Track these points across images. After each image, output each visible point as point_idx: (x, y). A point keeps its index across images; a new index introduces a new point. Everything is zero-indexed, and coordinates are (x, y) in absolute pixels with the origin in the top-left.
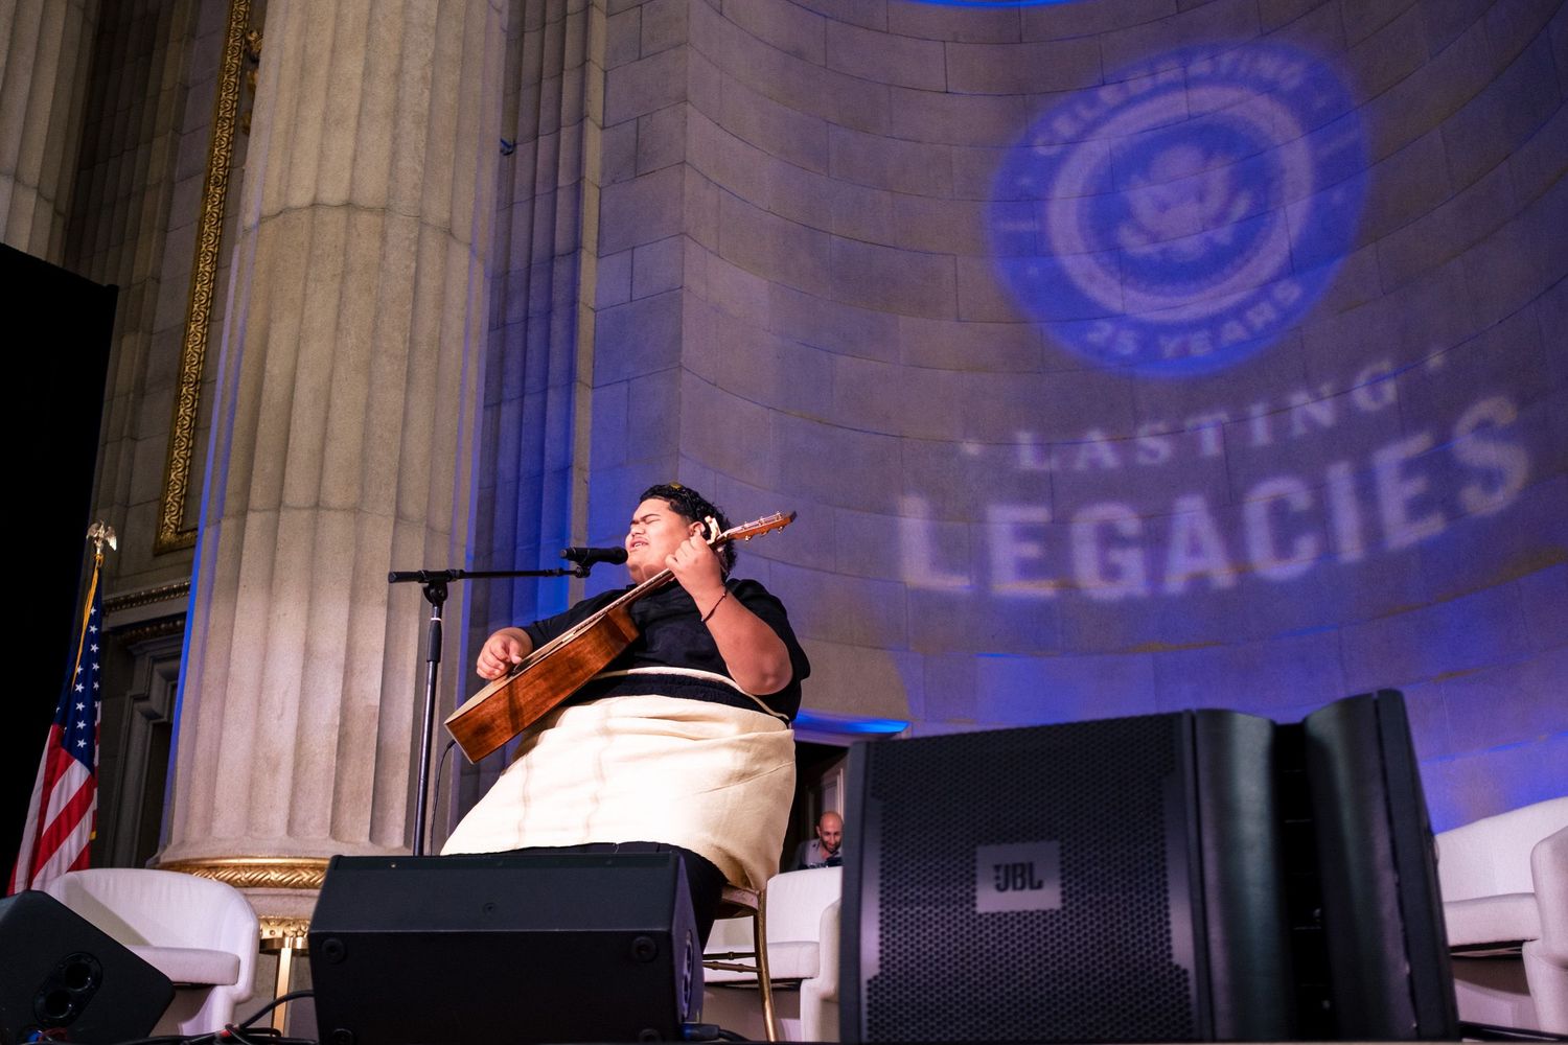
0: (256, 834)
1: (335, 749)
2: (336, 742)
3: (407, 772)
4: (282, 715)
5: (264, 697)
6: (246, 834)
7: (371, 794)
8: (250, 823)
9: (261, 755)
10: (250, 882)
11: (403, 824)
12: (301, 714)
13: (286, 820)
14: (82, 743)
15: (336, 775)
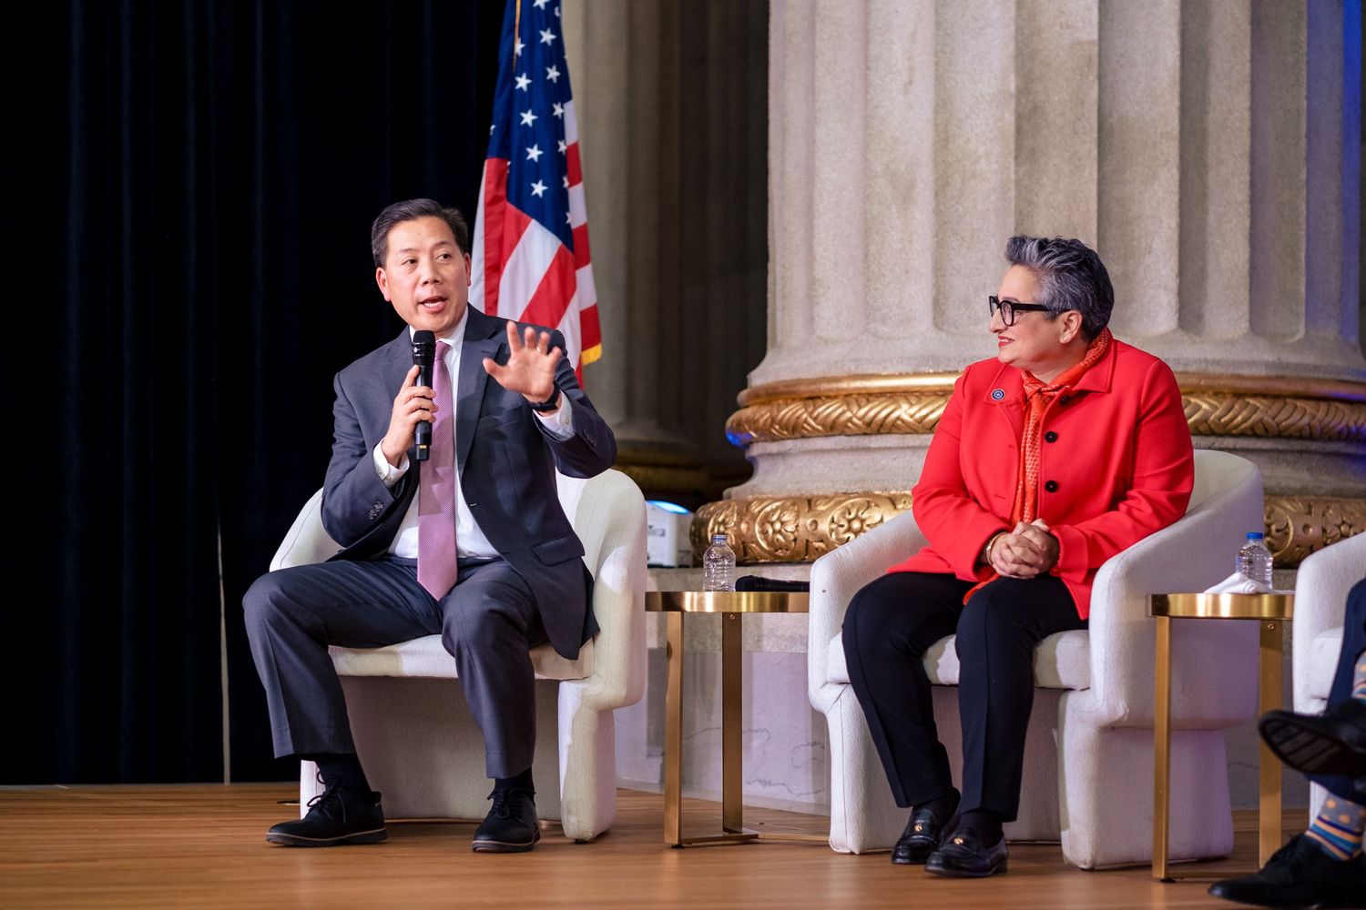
0: (883, 329)
1: (1012, 140)
2: (1012, 128)
3: (1175, 172)
4: (910, 82)
5: (874, 50)
6: (866, 331)
7: (1094, 231)
8: (869, 311)
9: (879, 169)
10: (869, 424)
11: (1173, 284)
12: (940, 80)
13: (929, 300)
14: (539, 189)
15: (1017, 197)
